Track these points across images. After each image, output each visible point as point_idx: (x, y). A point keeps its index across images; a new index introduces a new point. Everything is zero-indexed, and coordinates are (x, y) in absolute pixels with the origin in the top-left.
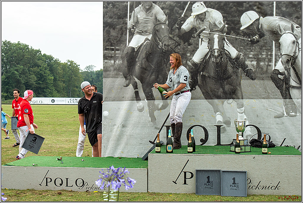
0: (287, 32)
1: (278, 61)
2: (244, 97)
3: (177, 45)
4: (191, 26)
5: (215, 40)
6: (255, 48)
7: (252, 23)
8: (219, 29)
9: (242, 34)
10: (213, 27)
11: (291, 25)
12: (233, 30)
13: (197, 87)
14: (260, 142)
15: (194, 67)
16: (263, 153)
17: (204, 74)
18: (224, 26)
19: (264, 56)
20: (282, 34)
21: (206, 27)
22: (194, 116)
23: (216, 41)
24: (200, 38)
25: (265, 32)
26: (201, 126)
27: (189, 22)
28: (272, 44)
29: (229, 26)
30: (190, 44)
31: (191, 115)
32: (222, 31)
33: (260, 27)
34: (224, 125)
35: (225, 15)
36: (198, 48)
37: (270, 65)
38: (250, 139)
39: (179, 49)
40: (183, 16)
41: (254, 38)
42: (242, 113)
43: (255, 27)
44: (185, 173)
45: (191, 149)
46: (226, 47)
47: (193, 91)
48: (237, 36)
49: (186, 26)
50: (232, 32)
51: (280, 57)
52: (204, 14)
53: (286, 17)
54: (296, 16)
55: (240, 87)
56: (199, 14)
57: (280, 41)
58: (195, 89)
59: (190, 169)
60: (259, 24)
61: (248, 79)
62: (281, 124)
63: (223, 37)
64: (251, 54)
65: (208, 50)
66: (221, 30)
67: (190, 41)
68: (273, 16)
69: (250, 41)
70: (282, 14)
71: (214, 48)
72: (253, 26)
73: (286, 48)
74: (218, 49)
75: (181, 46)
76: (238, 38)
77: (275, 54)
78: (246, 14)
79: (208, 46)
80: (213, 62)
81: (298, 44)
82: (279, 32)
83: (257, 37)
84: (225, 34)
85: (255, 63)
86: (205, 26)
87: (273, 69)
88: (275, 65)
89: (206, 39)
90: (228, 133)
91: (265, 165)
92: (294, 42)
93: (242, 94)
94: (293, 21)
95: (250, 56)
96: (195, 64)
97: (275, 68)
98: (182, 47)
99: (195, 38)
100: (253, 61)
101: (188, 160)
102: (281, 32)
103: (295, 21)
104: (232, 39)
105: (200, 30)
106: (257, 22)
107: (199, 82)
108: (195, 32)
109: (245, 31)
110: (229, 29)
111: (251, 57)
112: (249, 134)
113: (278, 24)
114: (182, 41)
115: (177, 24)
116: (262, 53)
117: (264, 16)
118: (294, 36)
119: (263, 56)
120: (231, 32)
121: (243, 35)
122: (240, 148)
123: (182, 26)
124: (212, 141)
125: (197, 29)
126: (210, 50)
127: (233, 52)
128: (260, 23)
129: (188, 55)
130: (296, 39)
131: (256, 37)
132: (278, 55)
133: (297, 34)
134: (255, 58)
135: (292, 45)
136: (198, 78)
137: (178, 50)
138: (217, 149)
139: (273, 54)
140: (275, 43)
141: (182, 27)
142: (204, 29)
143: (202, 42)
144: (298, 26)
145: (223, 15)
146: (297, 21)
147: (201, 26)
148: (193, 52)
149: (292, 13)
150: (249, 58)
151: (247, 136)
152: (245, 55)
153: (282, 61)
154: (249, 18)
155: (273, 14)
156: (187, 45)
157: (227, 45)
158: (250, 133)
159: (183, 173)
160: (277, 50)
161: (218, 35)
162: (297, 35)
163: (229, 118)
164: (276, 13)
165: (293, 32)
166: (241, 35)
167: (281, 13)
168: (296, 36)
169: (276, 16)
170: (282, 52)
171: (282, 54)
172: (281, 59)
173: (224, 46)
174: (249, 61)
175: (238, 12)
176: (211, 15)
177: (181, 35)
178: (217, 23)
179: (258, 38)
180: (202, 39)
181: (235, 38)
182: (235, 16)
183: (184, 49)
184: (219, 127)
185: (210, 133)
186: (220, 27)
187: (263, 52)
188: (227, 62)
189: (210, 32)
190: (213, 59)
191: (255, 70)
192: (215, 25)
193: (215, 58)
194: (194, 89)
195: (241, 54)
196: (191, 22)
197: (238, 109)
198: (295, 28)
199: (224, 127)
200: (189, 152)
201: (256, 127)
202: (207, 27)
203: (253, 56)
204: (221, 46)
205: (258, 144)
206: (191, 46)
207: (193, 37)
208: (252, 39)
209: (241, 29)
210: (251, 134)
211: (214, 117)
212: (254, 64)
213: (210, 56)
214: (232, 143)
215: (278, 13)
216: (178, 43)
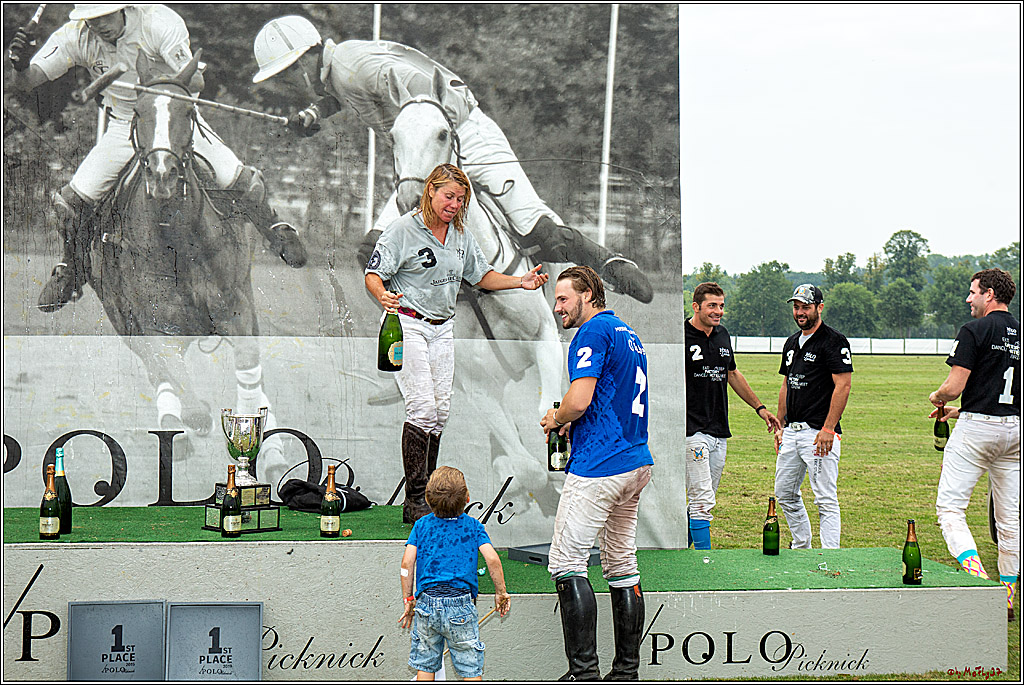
0: (419, 98)
1: (387, 200)
2: (260, 329)
3: (13, 130)
4: (67, 61)
5: (158, 116)
6: (305, 150)
7: (296, 61)
8: (173, 77)
9: (259, 99)
10: (152, 69)
11: (431, 76)
12: (224, 83)
13: (87, 288)
14: (316, 491)
15: (75, 215)
16: (325, 535)
17: (116, 238)
18: (193, 68)
19: (336, 183)
20: (402, 104)
21: (123, 68)
22: (73, 397)
23: (163, 118)
24: (102, 106)
25: (342, 94)
26: (99, 435)
27: (61, 46)
28: (367, 139)
29: (211, 66)
30: (61, 128)
31: (62, 395)
32: (184, 83)
33: (323, 76)
34: (188, 430)
35: (198, 25)
36: (92, 144)
37: (357, 215)
38: (278, 482)
39: (21, 145)
40: (36, 19)
41: (302, 113)
42: (253, 386)
43: (306, 75)
44: (28, 616)
45: (51, 525)
46: (199, 144)
47: (69, 303)
48: (239, 104)
49: (48, 59)
50: (223, 89)
51: (394, 185)
52: (119, 17)
53: (417, 43)
54: (450, 43)
55: (248, 292)
56: (99, 18)
57: (392, 130)
58: (80, 294)
59: (48, 600)
60: (320, 64)
61: (277, 263)
62: (391, 427)
63: (189, 106)
64: (289, 174)
65: (132, 152)
66: (181, 81)
67: (64, 114)
68: (372, 39)
69: (288, 126)
70: (406, 35)
71: (155, 146)
72: (298, 71)
73: (416, 154)
74: (167, 150)
75: (27, 131)
76: (242, 113)
77: (376, 177)
78: (275, 26)
79: (132, 138)
80: (150, 196)
81: (456, 144)
82: (392, 97)
83: (310, 112)
84: (195, 97)
85: (302, 205)
86: (122, 60)
87: (368, 231)
88: (375, 216)
89: (125, 112)
90: (200, 460)
91: (330, 578)
92: (442, 136)
93: (254, 317)
94: (443, 62)
95: (288, 180)
96: (80, 204)
97: (373, 225)
98: (33, 136)
99: (81, 103)
100: (295, 197)
101: (42, 567)
102: (398, 100)
103: (449, 61)
104: (221, 114)
105: (102, 77)
106: (313, 59)
107: (96, 272)
108: (81, 82)
109: (270, 87)
110: (212, 77)
111: (291, 185)
112: (276, 463)
113: (389, 68)
114: (31, 115)
115: (14, 47)
116: (332, 172)
117: (338, 37)
118: (444, 113)
119: (332, 182)
120: (218, 89)
121: (260, 104)
122: (239, 518)
123: (31, 56)
124: (139, 490)
125: (91, 71)
126: (137, 153)
127: (225, 163)
128: (326, 61)
129: (56, 166)
130: (451, 125)
131: (308, 113)
132: (387, 179)
133: (452, 107)
134: (304, 189)
135: (434, 144)
136: (93, 254)
137: (15, 148)
138: (155, 521)
139: (367, 177)
140: (376, 137)
141: (31, 63)
142: (118, 75)
143: (107, 121)
144: (458, 78)
145: (191, 25)
146: (455, 63)
147: (106, 61)
148: (75, 157)
149: (438, 33)
150: (281, 185)
151: (269, 471)
152: (267, 174)
153: (401, 200)
154: (286, 40)
155: (372, 34)
156: (52, 130)
157: (204, 135)
158: (281, 460)
159: (19, 619)
160: (384, 161)
161: (169, 99)
162: (451, 111)
163: (206, 404)
164: (382, 27)
165: (440, 100)
166: (253, 101)
167: (400, 29)
168: (450, 115)
169: (381, 38)
170: (400, 169)
171: (401, 178)
172: (395, 194)
173: (190, 141)
174: (283, 198)
175: (244, 18)
176: (144, 24)
177: (29, 90)
178: (166, 53)
179: (315, 116)
180: (109, 109)
181: (233, 111)
182: (234, 33)
183: (38, 143)
184: (166, 438)
185: (134, 458)
186: (176, 69)
187: (335, 167)
188: (202, 202)
189: (142, 84)
190: (150, 186)
191: (302, 229)
192: (160, 61)
193: (158, 180)
194: (75, 294)
195: (253, 172)
196: (69, 44)
197: (237, 372)
198: (448, 86)
199: (186, 439)
200: (44, 537)
201: (304, 439)
202: (128, 64)
203: (297, 178)
204: (179, 140)
205: (309, 497)
206: (67, 133)
207: (75, 102)
208: (295, 118)
209: (258, 78)
210: (283, 461)
211: (150, 400)
212: (299, 210)
213: (138, 175)
214: (213, 499)
215: (388, 30)
216: (14, 119)
